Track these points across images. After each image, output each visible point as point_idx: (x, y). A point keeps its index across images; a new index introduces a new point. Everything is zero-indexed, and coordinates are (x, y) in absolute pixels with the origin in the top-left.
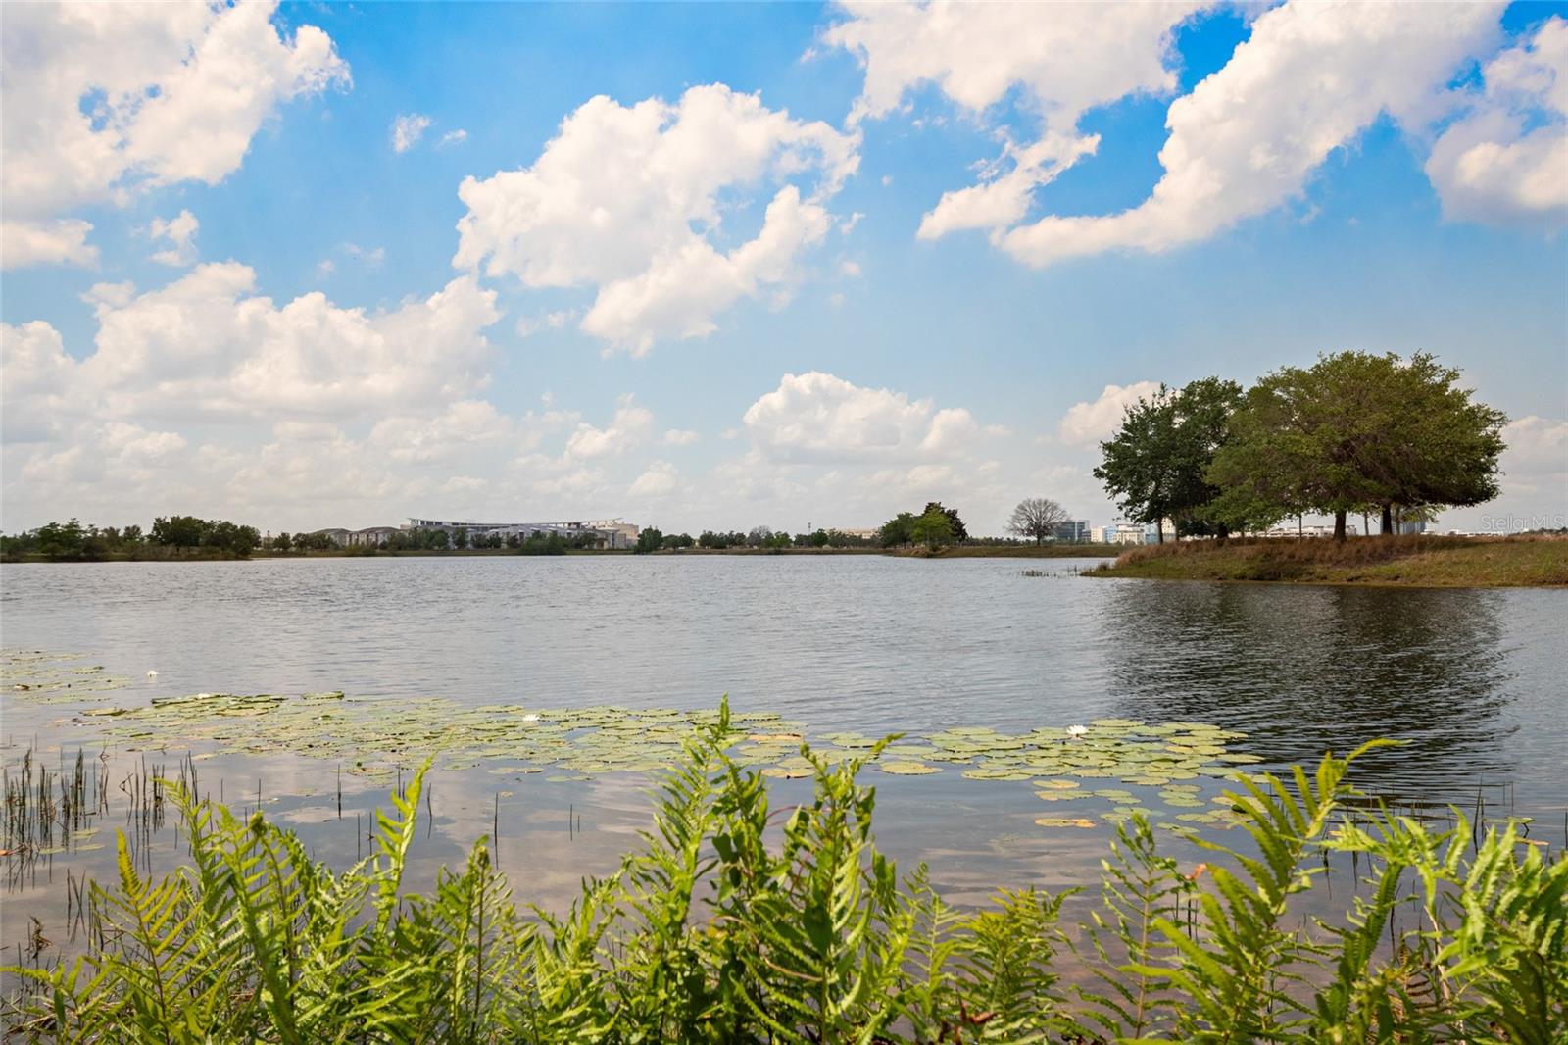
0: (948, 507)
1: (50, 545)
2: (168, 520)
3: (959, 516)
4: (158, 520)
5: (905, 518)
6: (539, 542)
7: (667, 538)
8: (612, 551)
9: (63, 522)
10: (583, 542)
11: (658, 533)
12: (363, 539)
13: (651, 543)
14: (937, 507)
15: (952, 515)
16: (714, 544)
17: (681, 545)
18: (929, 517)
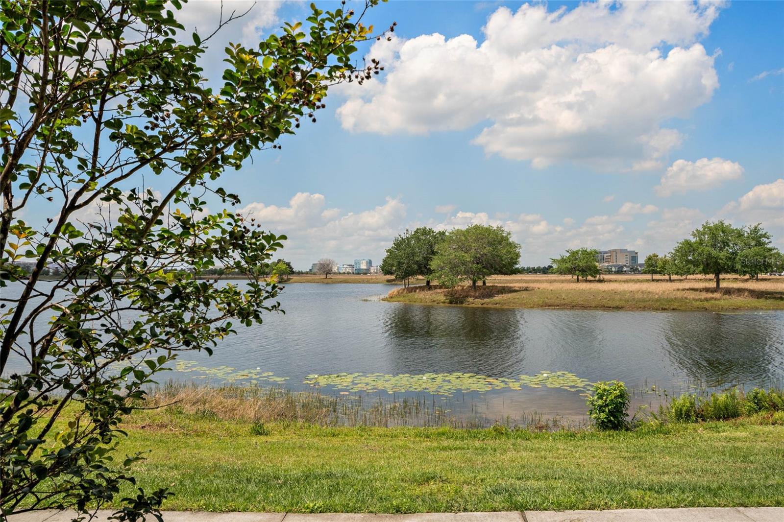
0: (286, 260)
3: (291, 264)
15: (288, 264)
18: (279, 265)
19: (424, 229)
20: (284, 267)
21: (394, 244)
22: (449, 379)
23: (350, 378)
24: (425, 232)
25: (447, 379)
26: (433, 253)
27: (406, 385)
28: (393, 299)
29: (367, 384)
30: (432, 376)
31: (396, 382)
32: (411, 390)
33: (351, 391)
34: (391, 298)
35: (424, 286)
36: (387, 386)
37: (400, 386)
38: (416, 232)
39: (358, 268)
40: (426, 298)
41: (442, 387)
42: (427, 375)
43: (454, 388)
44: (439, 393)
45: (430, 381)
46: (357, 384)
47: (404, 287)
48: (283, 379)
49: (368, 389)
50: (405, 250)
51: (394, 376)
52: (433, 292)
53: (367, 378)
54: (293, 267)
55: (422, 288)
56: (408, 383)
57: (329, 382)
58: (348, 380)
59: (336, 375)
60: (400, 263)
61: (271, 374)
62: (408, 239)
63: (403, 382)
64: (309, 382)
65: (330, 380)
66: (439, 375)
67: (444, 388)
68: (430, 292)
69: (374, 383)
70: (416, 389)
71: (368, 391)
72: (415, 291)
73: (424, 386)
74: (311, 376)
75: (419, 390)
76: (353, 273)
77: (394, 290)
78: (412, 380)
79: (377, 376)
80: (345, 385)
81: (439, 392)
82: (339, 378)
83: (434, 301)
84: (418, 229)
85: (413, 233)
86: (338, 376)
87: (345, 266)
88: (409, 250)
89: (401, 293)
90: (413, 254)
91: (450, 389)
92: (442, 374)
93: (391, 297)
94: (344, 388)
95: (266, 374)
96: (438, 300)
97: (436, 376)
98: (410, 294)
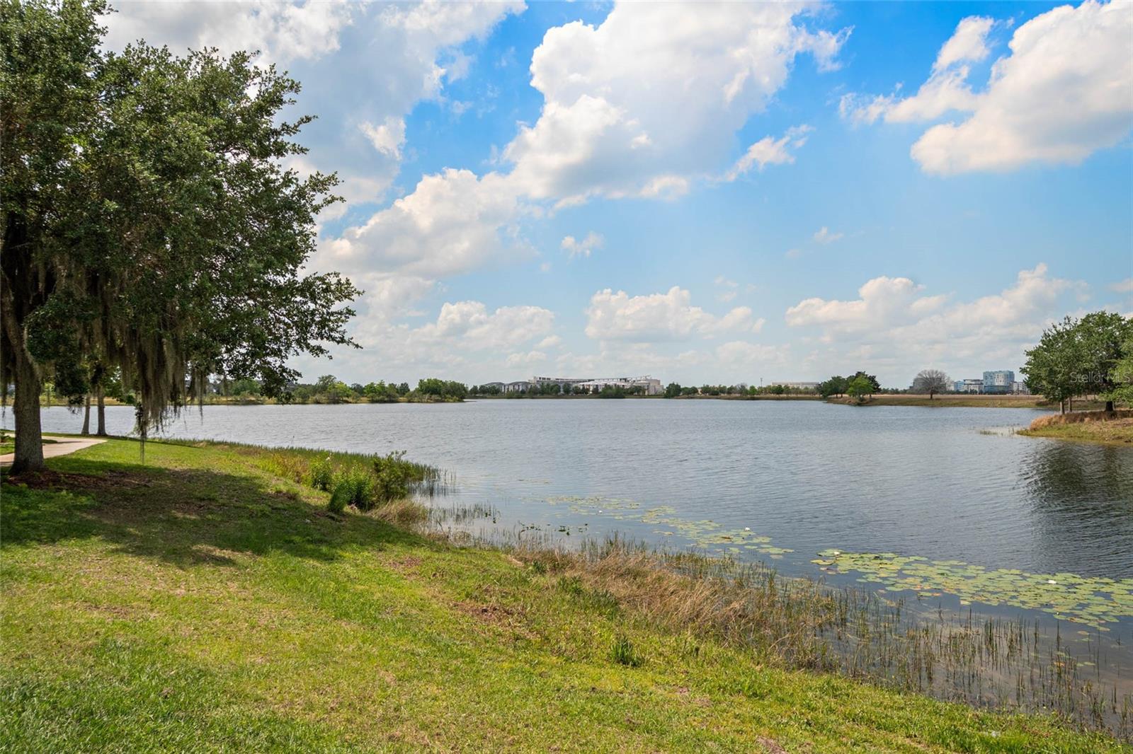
0: (869, 374)
1: (371, 394)
2: (426, 380)
3: (876, 379)
4: (421, 381)
5: (837, 380)
6: (609, 391)
7: (683, 389)
8: (650, 396)
9: (377, 382)
10: (637, 392)
11: (678, 386)
12: (511, 388)
13: (674, 392)
14: (863, 374)
15: (872, 379)
16: (713, 393)
17: (691, 393)
18: (858, 380)
19: (1102, 316)
20: (866, 382)
21: (1042, 341)
22: (1109, 590)
23: (898, 563)
24: (1102, 320)
25: (1106, 589)
26: (1119, 355)
27: (1005, 592)
28: (1038, 433)
29: (926, 579)
30: (1073, 581)
31: (987, 583)
32: (1015, 603)
33: (889, 588)
34: (1034, 431)
35: (1101, 412)
36: (963, 587)
37: (992, 593)
38: (1086, 320)
39: (989, 384)
40: (1104, 433)
41: (1088, 605)
42: (1060, 576)
43: (1117, 614)
44: (1077, 620)
45: (1063, 589)
46: (906, 576)
47: (1061, 413)
48: (782, 552)
49: (922, 590)
50: (1061, 351)
51: (986, 571)
52: (1118, 422)
53: (930, 569)
54: (879, 382)
55: (1096, 416)
56: (1011, 588)
57: (856, 567)
58: (892, 567)
59: (873, 556)
60: (1052, 372)
61: (767, 540)
62: (1068, 332)
63: (1001, 585)
64: (821, 562)
65: (860, 563)
66: (1089, 580)
67: (1090, 610)
68: (1111, 423)
69: (940, 579)
70: (1023, 603)
71: (922, 593)
72: (1082, 420)
73: (1045, 599)
74: (829, 552)
75: (1032, 605)
76: (981, 393)
77: (1043, 417)
78: (1024, 583)
79: (952, 566)
80: (883, 575)
81: (1077, 616)
82: (879, 561)
83: (1120, 438)
84: (1088, 316)
85: (1079, 323)
86: (876, 558)
87: (967, 382)
88: (1069, 352)
89: (1055, 423)
90: (1079, 358)
91: (1104, 613)
92: (1097, 579)
93: (1035, 429)
94: (878, 580)
95: (760, 539)
96: (1127, 436)
97: (1081, 581)
98: (1071, 425)
